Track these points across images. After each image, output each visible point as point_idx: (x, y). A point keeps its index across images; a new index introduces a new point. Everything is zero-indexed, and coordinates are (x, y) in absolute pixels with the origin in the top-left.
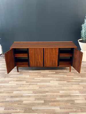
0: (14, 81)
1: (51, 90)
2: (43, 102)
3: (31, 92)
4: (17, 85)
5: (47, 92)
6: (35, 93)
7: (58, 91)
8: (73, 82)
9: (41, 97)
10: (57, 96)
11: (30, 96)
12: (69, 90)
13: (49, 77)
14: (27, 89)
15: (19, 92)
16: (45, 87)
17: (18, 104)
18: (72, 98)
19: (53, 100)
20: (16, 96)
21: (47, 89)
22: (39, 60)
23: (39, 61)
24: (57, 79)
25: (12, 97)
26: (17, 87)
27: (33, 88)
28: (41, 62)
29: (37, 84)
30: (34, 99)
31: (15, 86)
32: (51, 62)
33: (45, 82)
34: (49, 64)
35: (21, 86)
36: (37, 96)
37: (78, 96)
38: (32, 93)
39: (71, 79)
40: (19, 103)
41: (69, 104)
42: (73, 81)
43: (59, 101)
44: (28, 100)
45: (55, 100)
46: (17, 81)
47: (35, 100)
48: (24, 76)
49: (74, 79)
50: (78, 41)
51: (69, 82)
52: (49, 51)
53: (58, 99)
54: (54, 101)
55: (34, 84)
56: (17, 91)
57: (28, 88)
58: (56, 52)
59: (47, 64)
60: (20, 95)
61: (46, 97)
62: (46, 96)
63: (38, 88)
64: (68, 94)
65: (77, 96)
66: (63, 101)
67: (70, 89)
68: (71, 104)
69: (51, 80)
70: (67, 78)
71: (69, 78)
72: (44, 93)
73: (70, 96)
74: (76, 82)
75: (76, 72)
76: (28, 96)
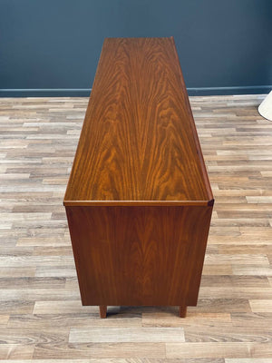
4: (14, 228)
8: (243, 214)
11: (64, 278)
12: (227, 250)
14: (54, 245)
15: (22, 260)
17: (12, 317)
18: (238, 289)
20: (7, 280)
26: (16, 238)
35: (33, 231)
37: (265, 277)
39: (236, 202)
40: (18, 312)
41: (226, 318)
46: (15, 210)
48: (47, 189)
49: (246, 204)
56: (13, 258)
57: (58, 241)
60: (25, 272)
64: (221, 271)
67: (233, 246)
71: (229, 198)
74: (255, 215)
75: (257, 172)
76: (58, 278)
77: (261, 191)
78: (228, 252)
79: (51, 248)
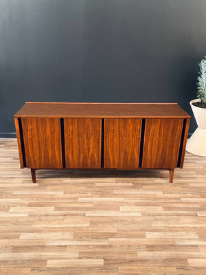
0: (22, 205)
1: (122, 231)
2: (101, 262)
3: (69, 235)
4: (30, 216)
5: (113, 235)
6: (80, 239)
7: (142, 233)
8: (180, 209)
9: (97, 250)
10: (139, 246)
11: (66, 246)
12: (171, 230)
13: (116, 195)
14: (57, 226)
15: (37, 235)
16: (107, 222)
17: (33, 270)
18: (180, 253)
19: (128, 257)
20: (27, 247)
21: (111, 229)
22: (91, 150)
23: (91, 152)
24: (139, 201)
25: (16, 249)
26: (32, 222)
27: (73, 226)
28: (95, 155)
29: (84, 215)
30: (77, 256)
31: (26, 219)
32: (122, 156)
33: (106, 209)
34: (118, 161)
35: (43, 218)
36: (86, 246)
37: (197, 246)
38: (72, 237)
39: (175, 201)
40: (37, 266)
41: (173, 270)
42: (181, 206)
43: (146, 260)
44: (60, 259)
45: (134, 257)
46: (30, 205)
47: (79, 258)
48: (50, 193)
49: (181, 202)
50: (191, 103)
51: (169, 209)
52: (117, 126)
53: (143, 254)
54: (132, 261)
55: (77, 215)
56: (31, 234)
57: (60, 224)
58: (135, 129)
59: (112, 162)
60: (39, 242)
61: (109, 250)
62: (110, 246)
63: (88, 225)
64: (168, 242)
65: (193, 246)
66: (155, 261)
67: (174, 227)
68: (178, 268)
69: (123, 204)
70: (165, 198)
71: (170, 199)
72: (104, 238)
73: (173, 246)
74: (187, 209)
75: (187, 184)
76: (61, 246)
77: (190, 195)
78: (171, 231)
79: (55, 228)
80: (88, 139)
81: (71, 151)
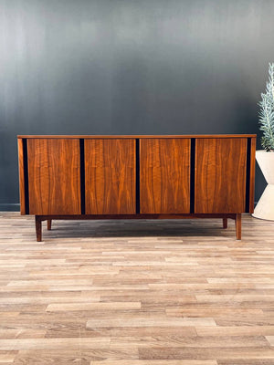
0: (17, 258)
1: (171, 278)
2: (138, 305)
3: (85, 282)
4: (27, 267)
5: (155, 281)
9: (130, 294)
10: (197, 290)
11: (80, 291)
12: (246, 276)
14: (68, 274)
17: (22, 313)
19: (181, 300)
20: (18, 293)
21: (152, 276)
22: (122, 186)
23: (121, 190)
24: (193, 254)
26: (30, 272)
27: (94, 274)
28: (128, 193)
29: (111, 265)
30: (99, 299)
31: (21, 269)
32: (166, 195)
34: (159, 202)
35: (47, 268)
36: (113, 290)
38: (91, 283)
39: (247, 253)
40: (29, 310)
41: (258, 312)
42: (257, 257)
45: (193, 301)
47: (101, 302)
48: (60, 248)
53: (204, 297)
54: (188, 304)
59: (151, 204)
61: (149, 294)
62: (151, 291)
63: (117, 273)
66: (226, 303)
68: (266, 310)
69: (168, 256)
72: (141, 284)
77: (270, 249)
80: (117, 169)
81: (93, 187)
